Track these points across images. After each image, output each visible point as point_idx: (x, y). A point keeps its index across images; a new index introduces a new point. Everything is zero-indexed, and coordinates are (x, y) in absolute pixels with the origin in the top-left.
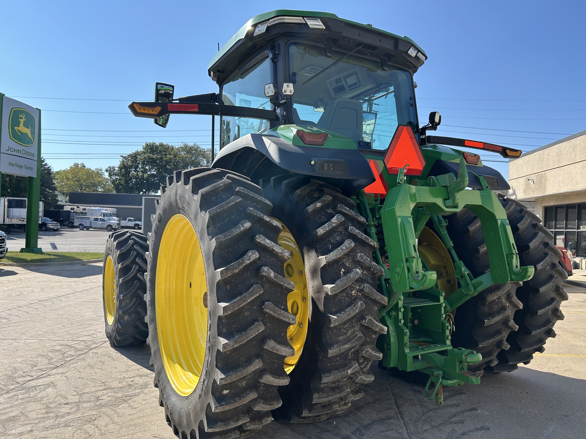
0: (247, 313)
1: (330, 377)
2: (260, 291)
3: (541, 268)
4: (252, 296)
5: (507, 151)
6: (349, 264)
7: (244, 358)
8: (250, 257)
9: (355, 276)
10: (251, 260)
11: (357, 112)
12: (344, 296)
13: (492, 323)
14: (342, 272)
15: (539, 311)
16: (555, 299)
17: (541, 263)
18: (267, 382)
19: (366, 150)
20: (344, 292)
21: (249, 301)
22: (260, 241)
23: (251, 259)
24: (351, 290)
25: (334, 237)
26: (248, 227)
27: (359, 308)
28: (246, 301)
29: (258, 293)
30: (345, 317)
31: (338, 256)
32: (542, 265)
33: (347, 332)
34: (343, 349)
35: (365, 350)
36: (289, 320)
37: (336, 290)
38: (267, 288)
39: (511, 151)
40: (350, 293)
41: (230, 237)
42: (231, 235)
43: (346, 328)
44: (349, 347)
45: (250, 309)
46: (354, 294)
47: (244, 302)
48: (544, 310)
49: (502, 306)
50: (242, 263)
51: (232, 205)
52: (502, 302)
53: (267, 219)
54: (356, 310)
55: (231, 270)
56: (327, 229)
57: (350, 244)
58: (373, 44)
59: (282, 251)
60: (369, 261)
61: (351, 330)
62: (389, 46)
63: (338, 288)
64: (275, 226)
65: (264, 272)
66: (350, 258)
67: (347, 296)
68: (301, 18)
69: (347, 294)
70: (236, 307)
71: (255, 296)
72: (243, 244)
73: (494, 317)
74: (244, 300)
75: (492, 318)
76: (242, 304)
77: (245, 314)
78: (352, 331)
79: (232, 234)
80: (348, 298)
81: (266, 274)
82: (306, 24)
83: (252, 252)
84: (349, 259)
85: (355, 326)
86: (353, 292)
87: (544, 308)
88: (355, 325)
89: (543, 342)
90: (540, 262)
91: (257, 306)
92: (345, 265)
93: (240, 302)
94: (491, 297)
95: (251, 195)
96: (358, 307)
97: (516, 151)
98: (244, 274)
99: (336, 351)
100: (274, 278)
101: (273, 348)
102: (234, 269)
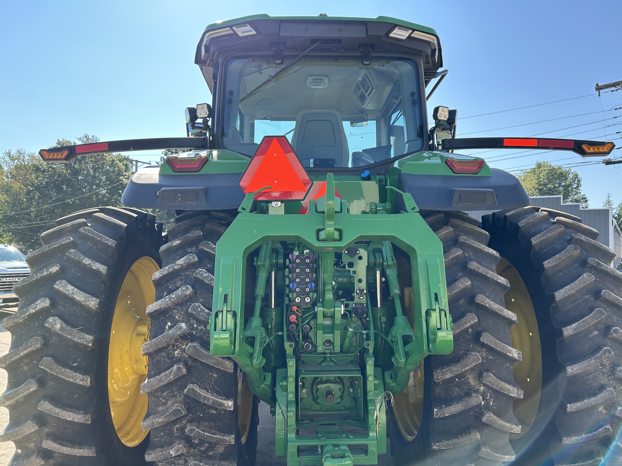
0: (26, 368)
1: (152, 456)
2: (35, 344)
3: (571, 333)
4: (25, 350)
5: (584, 147)
6: (179, 317)
7: (25, 417)
8: (36, 305)
9: (176, 332)
10: (37, 309)
11: (331, 123)
12: (163, 357)
13: (446, 415)
14: (168, 326)
15: (569, 405)
16: (605, 388)
17: (574, 325)
18: (51, 448)
19: (324, 169)
20: (165, 352)
21: (22, 354)
22: (58, 288)
23: (37, 307)
24: (174, 349)
25: (175, 282)
26: (53, 272)
27: (175, 374)
28: (19, 354)
29: (33, 347)
30: (155, 383)
31: (162, 306)
32: (575, 329)
33: (167, 402)
34: (156, 423)
35: (189, 428)
36: (75, 380)
37: (149, 348)
38: (55, 341)
39: (590, 146)
40: (171, 353)
41: (27, 283)
42: (29, 281)
43: (165, 397)
44: (164, 422)
45: (29, 363)
46: (177, 354)
47: (16, 355)
48: (578, 404)
49: (468, 390)
50: (26, 312)
51: (55, 247)
52: (469, 383)
53: (87, 261)
54: (170, 375)
55: (12, 320)
56: (166, 272)
57: (184, 291)
58: (333, 37)
59: (85, 298)
60: (206, 313)
61: (172, 400)
62: (359, 33)
63: (150, 346)
64: (95, 270)
65: (47, 323)
66: (184, 308)
67: (168, 357)
68: (228, 28)
69: (168, 354)
70: (8, 360)
71: (29, 350)
72: (44, 291)
73: (450, 405)
74: (16, 353)
75: (446, 407)
76: (14, 357)
77: (24, 369)
78: (173, 402)
79: (31, 280)
80: (169, 359)
81: (49, 325)
82: (235, 33)
83: (42, 299)
84: (182, 310)
85: (178, 396)
86: (176, 352)
87: (578, 402)
88: (176, 394)
89: (594, 458)
90: (572, 324)
91: (37, 361)
92: (175, 317)
93: (12, 356)
94: (441, 374)
95: (90, 236)
96: (173, 372)
97: (603, 144)
98: (31, 324)
99: (149, 424)
100: (60, 330)
101: (49, 411)
102: (15, 319)
